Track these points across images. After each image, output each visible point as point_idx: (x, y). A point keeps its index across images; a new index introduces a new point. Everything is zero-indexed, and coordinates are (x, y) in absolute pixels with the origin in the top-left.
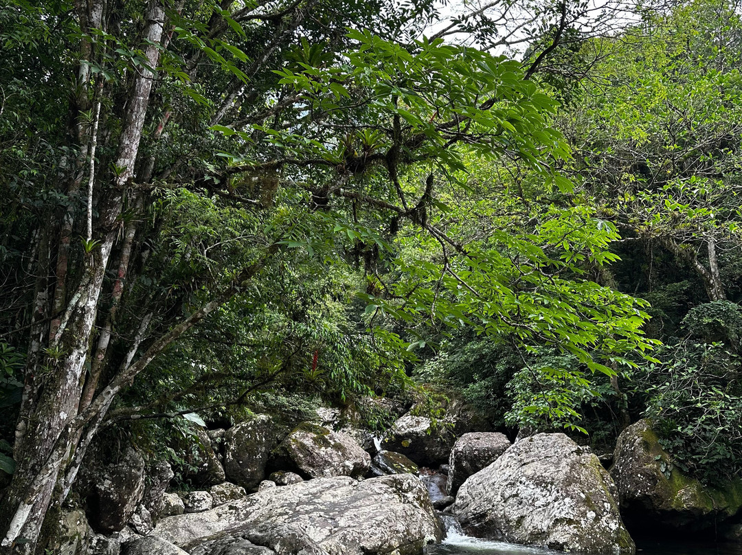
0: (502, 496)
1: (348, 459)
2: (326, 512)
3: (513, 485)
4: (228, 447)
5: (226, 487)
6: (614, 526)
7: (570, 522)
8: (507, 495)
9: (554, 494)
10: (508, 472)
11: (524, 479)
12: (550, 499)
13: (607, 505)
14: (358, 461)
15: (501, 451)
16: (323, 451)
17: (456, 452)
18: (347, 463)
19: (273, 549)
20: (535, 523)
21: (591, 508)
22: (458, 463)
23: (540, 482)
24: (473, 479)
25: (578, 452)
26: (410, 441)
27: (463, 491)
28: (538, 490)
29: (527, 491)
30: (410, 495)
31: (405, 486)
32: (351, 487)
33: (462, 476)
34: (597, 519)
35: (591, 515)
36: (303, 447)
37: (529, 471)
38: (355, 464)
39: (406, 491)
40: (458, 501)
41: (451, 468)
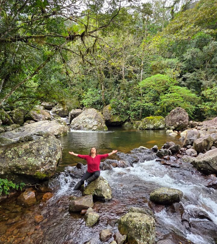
0: (82, 122)
1: (46, 116)
2: (44, 128)
3: (84, 119)
4: (13, 115)
5: (15, 125)
6: (104, 126)
7: (96, 125)
8: (83, 121)
9: (93, 120)
10: (83, 117)
11: (86, 118)
12: (92, 122)
13: (103, 122)
14: (48, 117)
15: (81, 113)
16: (39, 115)
17: (71, 114)
18: (46, 117)
19: (43, 136)
20: (89, 126)
21: (100, 122)
22: (71, 116)
23: (90, 118)
24: (75, 119)
25: (97, 112)
26: (58, 112)
27: (73, 121)
28: (90, 120)
29: (87, 120)
30: (62, 123)
31: (61, 121)
32: (49, 123)
33: (72, 118)
34: (101, 124)
35: (100, 124)
36: (34, 115)
37: (88, 116)
38: (48, 118)
39: (61, 122)
40: (72, 124)
41: (70, 117)
